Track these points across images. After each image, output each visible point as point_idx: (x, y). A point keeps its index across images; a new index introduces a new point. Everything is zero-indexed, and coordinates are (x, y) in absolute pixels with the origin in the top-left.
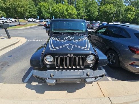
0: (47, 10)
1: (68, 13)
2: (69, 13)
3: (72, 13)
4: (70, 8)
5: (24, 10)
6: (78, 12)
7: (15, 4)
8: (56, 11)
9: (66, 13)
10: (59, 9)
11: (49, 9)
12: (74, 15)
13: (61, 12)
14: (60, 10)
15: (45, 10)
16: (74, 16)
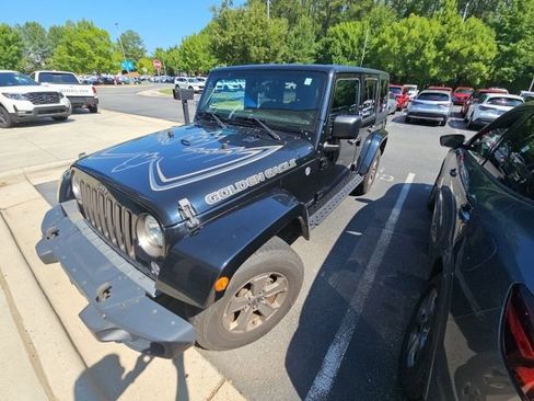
0: (353, 47)
1: (441, 53)
2: (447, 53)
3: (465, 53)
4: (459, 32)
5: (266, 53)
6: (505, 49)
7: (246, 37)
8: (385, 46)
9: (430, 54)
10: (405, 38)
11: (361, 42)
12: (477, 60)
13: (410, 49)
14: (404, 45)
15: (343, 49)
16: (475, 65)
